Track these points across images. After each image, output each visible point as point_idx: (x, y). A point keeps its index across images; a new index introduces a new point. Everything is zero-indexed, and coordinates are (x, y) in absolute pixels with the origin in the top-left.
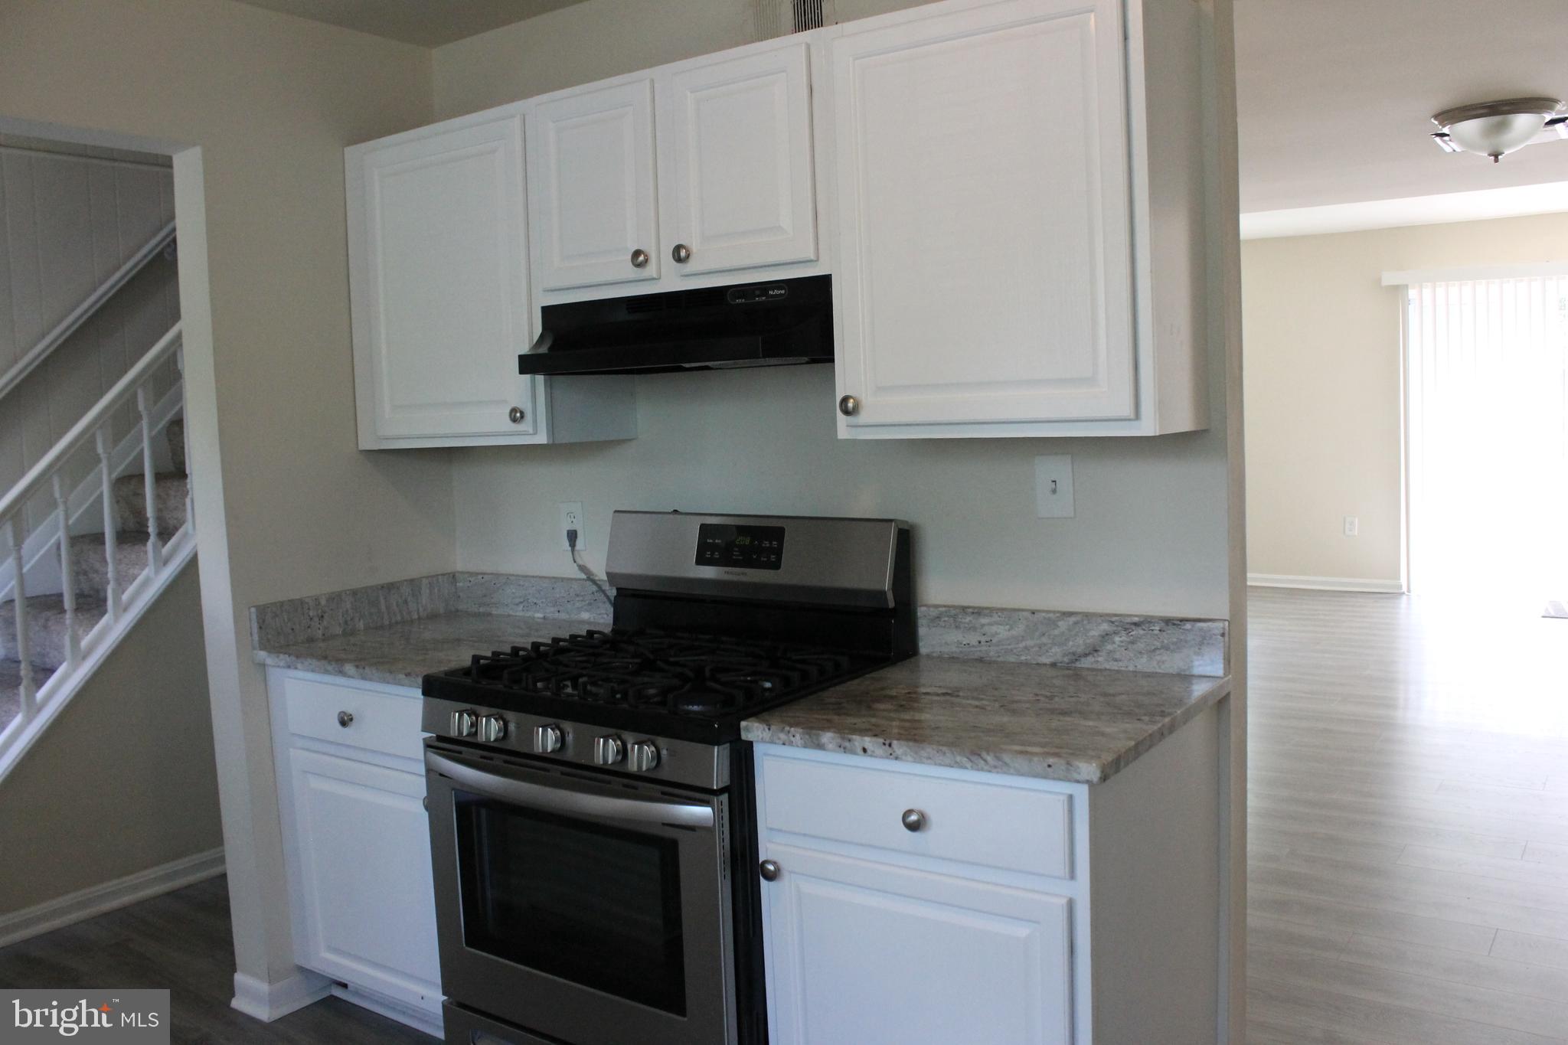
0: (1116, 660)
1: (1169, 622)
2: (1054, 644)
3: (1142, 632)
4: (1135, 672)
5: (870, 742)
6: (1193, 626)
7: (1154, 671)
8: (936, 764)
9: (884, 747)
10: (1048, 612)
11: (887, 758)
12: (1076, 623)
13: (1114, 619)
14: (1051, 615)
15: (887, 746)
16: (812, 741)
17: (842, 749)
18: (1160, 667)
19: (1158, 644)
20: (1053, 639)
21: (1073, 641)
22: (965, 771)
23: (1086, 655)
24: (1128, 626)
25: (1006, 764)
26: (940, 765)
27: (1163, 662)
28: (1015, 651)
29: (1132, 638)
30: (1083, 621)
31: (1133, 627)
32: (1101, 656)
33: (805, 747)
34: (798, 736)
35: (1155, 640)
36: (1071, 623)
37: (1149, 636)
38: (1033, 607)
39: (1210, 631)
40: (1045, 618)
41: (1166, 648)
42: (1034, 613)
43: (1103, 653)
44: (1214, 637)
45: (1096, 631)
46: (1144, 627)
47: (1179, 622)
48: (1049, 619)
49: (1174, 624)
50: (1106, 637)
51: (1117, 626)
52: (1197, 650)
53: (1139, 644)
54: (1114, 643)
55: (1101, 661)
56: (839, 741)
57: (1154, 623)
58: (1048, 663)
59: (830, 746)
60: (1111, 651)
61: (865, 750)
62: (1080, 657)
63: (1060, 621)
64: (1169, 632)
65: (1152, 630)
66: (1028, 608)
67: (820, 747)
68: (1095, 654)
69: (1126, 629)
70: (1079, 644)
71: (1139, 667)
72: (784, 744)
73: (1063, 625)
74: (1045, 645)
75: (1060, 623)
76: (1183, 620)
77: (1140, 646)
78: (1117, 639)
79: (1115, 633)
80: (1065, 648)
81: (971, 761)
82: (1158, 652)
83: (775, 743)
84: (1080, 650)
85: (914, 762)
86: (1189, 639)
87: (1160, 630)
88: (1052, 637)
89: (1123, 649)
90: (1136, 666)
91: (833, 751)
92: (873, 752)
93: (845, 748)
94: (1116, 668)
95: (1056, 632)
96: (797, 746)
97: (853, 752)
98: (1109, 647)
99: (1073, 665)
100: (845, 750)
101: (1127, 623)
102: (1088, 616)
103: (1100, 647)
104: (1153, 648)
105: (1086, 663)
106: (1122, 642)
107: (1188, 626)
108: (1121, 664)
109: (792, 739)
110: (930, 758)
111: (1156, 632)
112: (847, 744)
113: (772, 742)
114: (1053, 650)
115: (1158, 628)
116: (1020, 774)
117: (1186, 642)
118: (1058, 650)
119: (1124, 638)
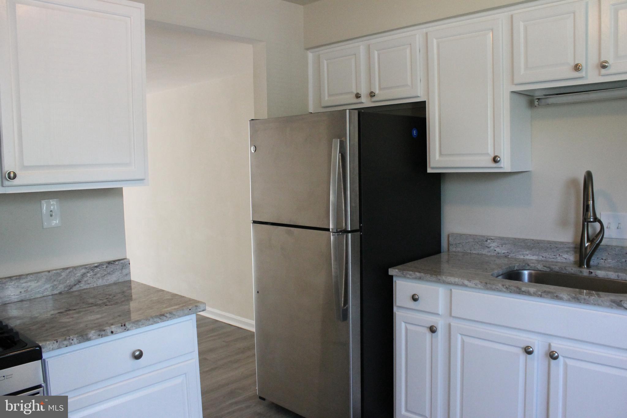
0: (89, 284)
1: (109, 263)
2: (60, 284)
3: (99, 269)
4: (97, 287)
5: (114, 328)
6: (119, 263)
7: (105, 284)
8: (146, 326)
9: (122, 327)
10: (56, 270)
11: (123, 332)
12: (70, 272)
13: (87, 266)
14: (58, 271)
15: (123, 326)
16: (84, 339)
17: (100, 336)
18: (107, 282)
19: (105, 273)
20: (60, 282)
21: (69, 280)
22: (159, 324)
23: (75, 285)
24: (93, 269)
25: (174, 315)
26: (148, 325)
27: (108, 280)
28: (40, 292)
29: (95, 273)
30: (73, 270)
31: (95, 268)
32: (82, 284)
33: (80, 343)
34: (75, 339)
35: (105, 271)
36: (68, 272)
37: (102, 270)
38: (49, 269)
39: (125, 263)
40: (55, 273)
41: (109, 274)
42: (49, 272)
43: (83, 282)
44: (127, 265)
45: (79, 274)
46: (100, 267)
47: (113, 262)
48: (57, 273)
49: (111, 263)
50: (84, 275)
51: (88, 269)
52: (121, 272)
53: (98, 275)
54: (87, 277)
55: (83, 286)
56: (98, 333)
57: (104, 264)
58: (58, 293)
59: (94, 337)
60: (86, 280)
61: (112, 332)
62: (73, 286)
63: (62, 273)
64: (110, 267)
65: (103, 268)
66: (46, 270)
67: (89, 339)
68: (80, 284)
69: (92, 270)
70: (72, 280)
71: (98, 284)
72: (67, 346)
73: (64, 274)
74: (56, 285)
75: (63, 274)
76: (114, 261)
77: (99, 275)
78: (89, 275)
79: (88, 272)
80: (65, 284)
81: (161, 319)
82: (106, 276)
83: (61, 348)
84: (72, 284)
85: (136, 329)
86: (117, 268)
87: (106, 267)
88: (59, 281)
89: (91, 278)
90: (97, 284)
91: (96, 339)
92: (117, 331)
93: (102, 335)
94: (89, 287)
95: (61, 278)
96: (75, 344)
97: (106, 335)
98: (86, 279)
99: (70, 291)
100: (102, 336)
101: (93, 267)
102: (75, 268)
103: (82, 280)
104: (104, 275)
105: (75, 289)
106: (91, 276)
107: (117, 263)
108: (91, 285)
109: (71, 341)
110: (143, 324)
111: (105, 268)
112: (103, 333)
113: (59, 348)
114: (60, 287)
115: (105, 266)
116: (179, 317)
117: (116, 269)
118: (62, 286)
119: (91, 274)
